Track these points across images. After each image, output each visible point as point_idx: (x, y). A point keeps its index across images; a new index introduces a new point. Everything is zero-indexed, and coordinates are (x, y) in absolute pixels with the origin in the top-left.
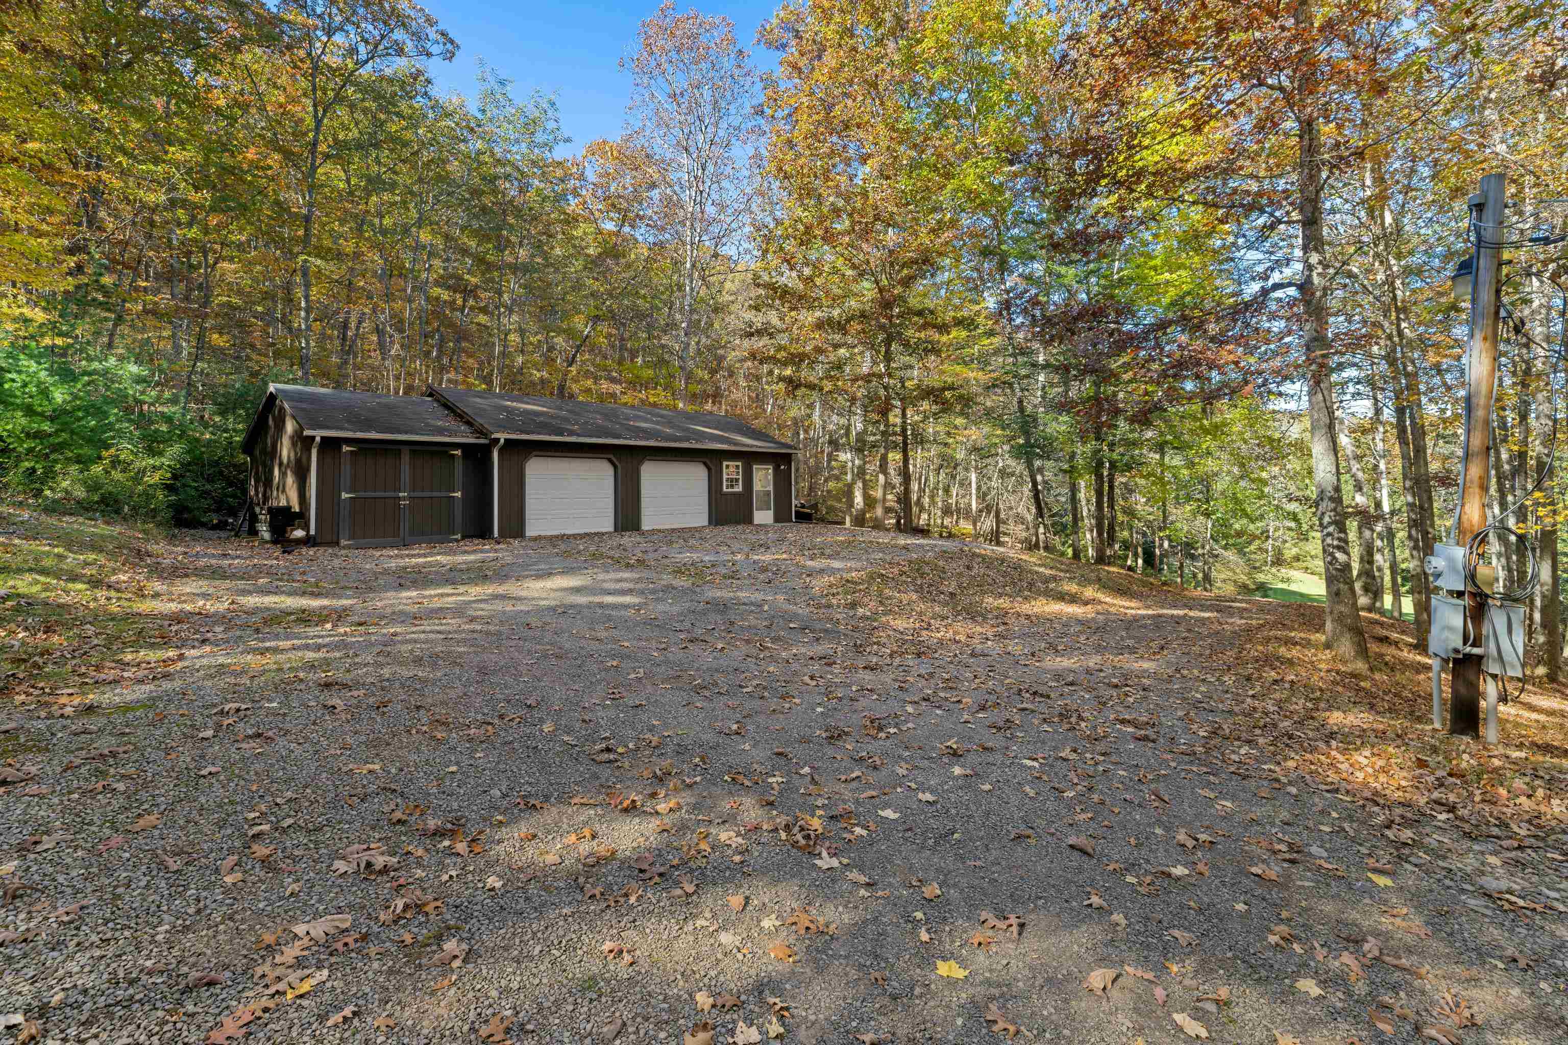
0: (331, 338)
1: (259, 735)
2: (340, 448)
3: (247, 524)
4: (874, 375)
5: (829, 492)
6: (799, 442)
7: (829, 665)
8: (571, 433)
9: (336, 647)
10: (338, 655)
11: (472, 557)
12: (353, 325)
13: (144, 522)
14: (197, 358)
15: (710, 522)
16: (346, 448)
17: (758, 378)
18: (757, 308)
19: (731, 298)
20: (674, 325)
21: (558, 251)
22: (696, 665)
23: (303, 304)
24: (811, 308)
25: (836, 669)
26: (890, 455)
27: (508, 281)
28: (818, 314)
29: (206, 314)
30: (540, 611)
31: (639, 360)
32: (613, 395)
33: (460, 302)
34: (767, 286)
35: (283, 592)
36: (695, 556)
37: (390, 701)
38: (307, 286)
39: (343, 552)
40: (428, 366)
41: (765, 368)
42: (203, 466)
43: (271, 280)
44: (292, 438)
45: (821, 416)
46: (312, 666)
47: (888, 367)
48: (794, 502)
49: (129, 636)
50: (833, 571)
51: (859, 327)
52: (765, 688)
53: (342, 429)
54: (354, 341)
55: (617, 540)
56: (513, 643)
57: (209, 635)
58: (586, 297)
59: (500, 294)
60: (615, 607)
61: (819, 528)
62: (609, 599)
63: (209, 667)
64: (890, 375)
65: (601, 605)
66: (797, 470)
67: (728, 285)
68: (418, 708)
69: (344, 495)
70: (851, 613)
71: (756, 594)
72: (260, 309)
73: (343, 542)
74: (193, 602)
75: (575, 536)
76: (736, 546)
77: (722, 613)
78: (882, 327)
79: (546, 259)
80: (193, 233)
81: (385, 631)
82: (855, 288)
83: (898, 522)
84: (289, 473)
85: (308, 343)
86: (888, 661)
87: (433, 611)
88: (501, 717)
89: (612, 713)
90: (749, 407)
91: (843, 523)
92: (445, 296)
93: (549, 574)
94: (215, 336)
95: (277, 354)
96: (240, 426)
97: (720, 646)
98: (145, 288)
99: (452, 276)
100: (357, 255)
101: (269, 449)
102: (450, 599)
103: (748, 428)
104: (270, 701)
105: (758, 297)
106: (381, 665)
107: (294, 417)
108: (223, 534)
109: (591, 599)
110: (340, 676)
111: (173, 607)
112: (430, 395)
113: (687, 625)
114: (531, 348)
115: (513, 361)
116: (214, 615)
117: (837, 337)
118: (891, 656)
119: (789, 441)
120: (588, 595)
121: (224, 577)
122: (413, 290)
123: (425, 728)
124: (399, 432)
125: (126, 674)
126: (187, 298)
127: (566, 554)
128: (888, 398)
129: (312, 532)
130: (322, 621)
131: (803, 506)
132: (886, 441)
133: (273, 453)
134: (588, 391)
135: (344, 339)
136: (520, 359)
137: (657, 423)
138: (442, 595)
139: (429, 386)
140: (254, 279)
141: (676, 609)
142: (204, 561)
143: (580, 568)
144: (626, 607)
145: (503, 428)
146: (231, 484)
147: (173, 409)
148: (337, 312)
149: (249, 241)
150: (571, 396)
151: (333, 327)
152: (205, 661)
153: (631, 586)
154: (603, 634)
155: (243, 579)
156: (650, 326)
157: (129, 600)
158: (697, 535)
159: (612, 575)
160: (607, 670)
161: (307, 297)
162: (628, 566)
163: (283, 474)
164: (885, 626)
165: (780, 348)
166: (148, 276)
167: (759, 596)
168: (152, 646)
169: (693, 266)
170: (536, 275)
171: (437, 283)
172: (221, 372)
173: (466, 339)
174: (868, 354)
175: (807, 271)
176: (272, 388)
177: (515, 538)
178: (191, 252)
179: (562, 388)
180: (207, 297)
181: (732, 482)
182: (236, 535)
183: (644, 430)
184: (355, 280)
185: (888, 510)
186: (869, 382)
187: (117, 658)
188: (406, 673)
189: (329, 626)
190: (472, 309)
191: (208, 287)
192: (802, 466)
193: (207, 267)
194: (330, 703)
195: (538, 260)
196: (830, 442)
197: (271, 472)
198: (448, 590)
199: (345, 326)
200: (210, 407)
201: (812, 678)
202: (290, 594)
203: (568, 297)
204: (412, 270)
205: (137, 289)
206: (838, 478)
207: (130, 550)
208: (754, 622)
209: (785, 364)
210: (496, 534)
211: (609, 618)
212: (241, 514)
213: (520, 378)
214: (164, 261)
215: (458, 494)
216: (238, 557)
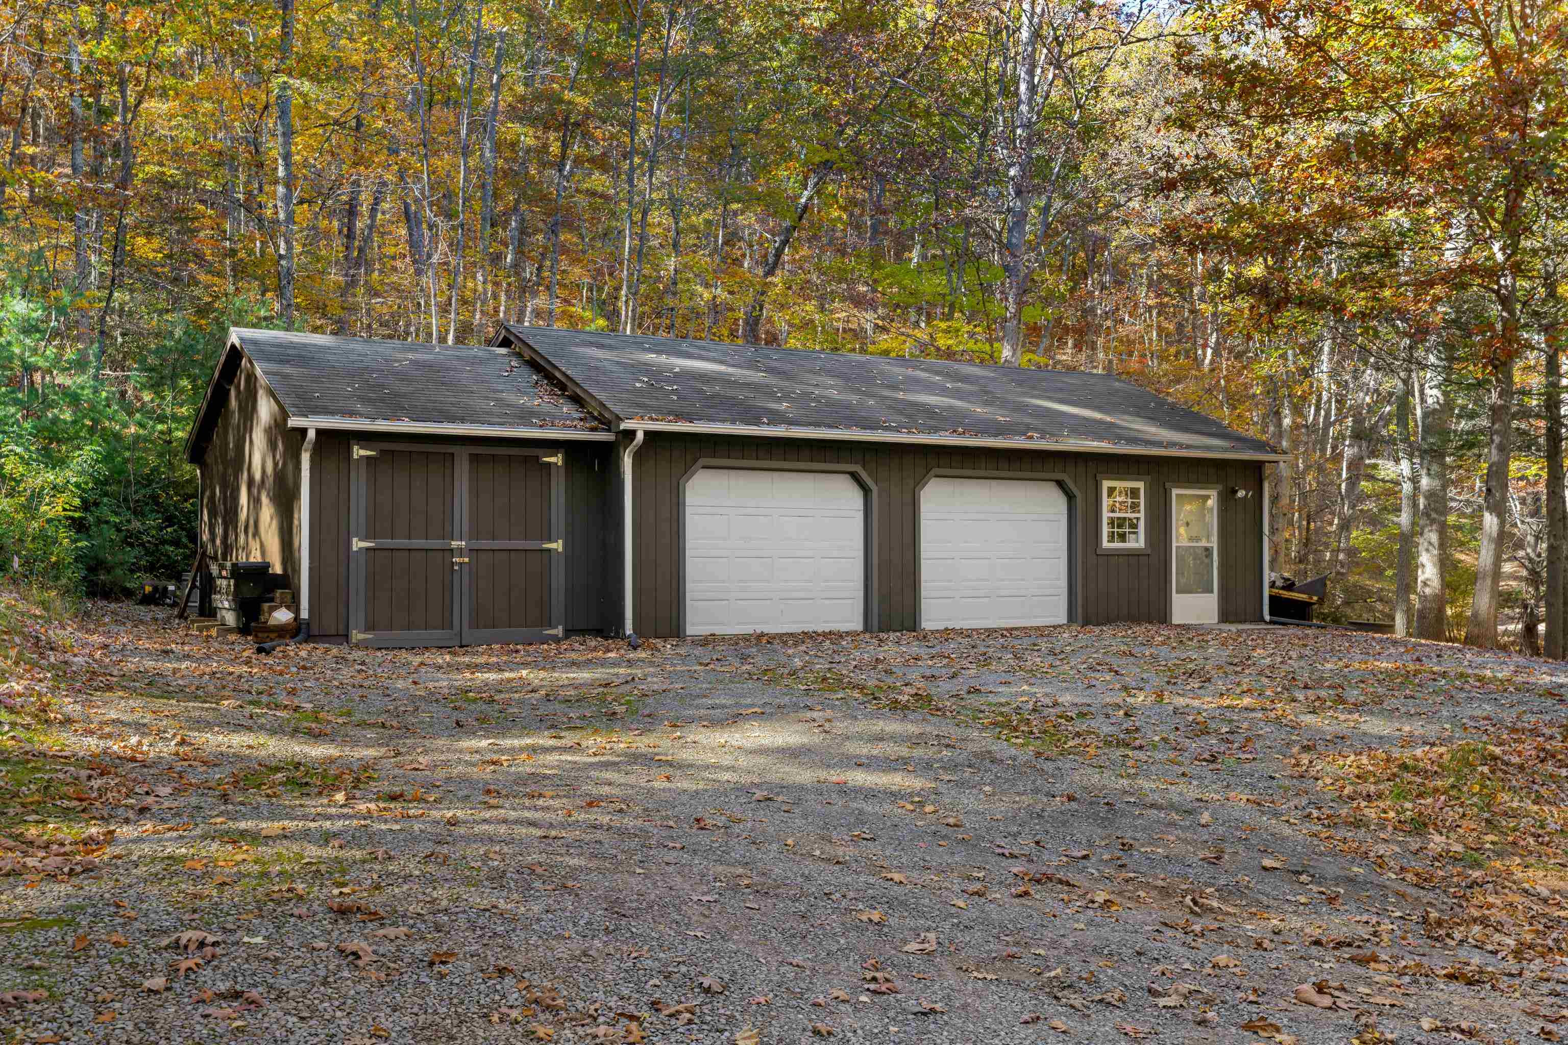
0: (327, 234)
1: (237, 995)
2: (349, 452)
3: (197, 592)
4: (1474, 269)
5: (1352, 552)
6: (1280, 434)
7: (1363, 961)
8: (777, 418)
9: (350, 840)
10: (358, 854)
11: (585, 675)
12: (364, 209)
13: (43, 587)
14: (114, 283)
15: (1071, 617)
16: (358, 452)
17: (1183, 286)
18: (1185, 124)
19: (1120, 104)
20: (994, 175)
21: (747, 26)
22: (1049, 934)
23: (281, 172)
24: (1317, 114)
25: (1380, 974)
26: (1514, 466)
27: (647, 100)
28: (1333, 128)
29: (126, 201)
30: (722, 792)
31: (915, 255)
32: (857, 334)
33: (555, 148)
34: (1208, 69)
35: (262, 727)
36: (1039, 691)
37: (450, 954)
38: (289, 134)
39: (357, 654)
40: (497, 284)
41: (1200, 263)
42: (128, 484)
43: (227, 127)
44: (268, 431)
45: (1334, 374)
46: (314, 873)
47: (1512, 248)
48: (1268, 576)
49: (30, 792)
50: (1368, 744)
51: (1439, 154)
52: (1208, 1002)
53: (352, 414)
54: (367, 240)
55: (869, 651)
56: (671, 856)
57: (150, 799)
58: (801, 121)
59: (633, 130)
60: (870, 794)
61: (1326, 638)
62: (859, 778)
63: (153, 860)
64: (1518, 270)
65: (843, 789)
66: (1275, 499)
67: (1114, 74)
68: (502, 972)
69: (357, 544)
70: (1415, 843)
71: (1182, 787)
72: (210, 185)
73: (357, 636)
74: (121, 737)
75: (785, 639)
76: (1131, 672)
77: (1104, 822)
78: (1498, 150)
79: (721, 46)
80: (105, 48)
81: (435, 814)
82: (1426, 57)
83: (1530, 630)
84: (265, 500)
85: (290, 248)
86: (1512, 965)
87: (521, 780)
88: (655, 1006)
89: (873, 1022)
90: (1163, 358)
91: (1390, 628)
92: (528, 138)
93: (735, 719)
94: (141, 240)
95: (240, 271)
96: (184, 411)
97: (1100, 897)
98: (33, 158)
99: (538, 97)
100: (373, 66)
101: (231, 454)
102: (552, 758)
103: (1161, 403)
104: (250, 932)
105: (1191, 94)
106: (433, 882)
107: (271, 393)
108: (161, 613)
109: (823, 774)
110: (363, 897)
111: (93, 743)
112: (506, 343)
113: (1026, 843)
114: (690, 239)
115: (656, 268)
116: (154, 764)
117: (1381, 181)
118: (1517, 954)
119: (1253, 432)
120: (813, 765)
121: (167, 694)
122: (470, 132)
123: (514, 1014)
124: (452, 419)
125: (31, 862)
126: (95, 173)
127: (769, 677)
128: (1511, 326)
129: (304, 614)
130: (328, 787)
131: (1289, 586)
132: (1504, 433)
133: (238, 461)
134: (807, 325)
135: (350, 236)
136: (672, 263)
137: (957, 394)
138: (534, 750)
139: (499, 324)
140: (201, 129)
141: (1001, 808)
142: (132, 664)
143: (796, 708)
144: (894, 796)
145: (644, 409)
146: (170, 520)
147: (80, 380)
148: (337, 184)
149: (191, 55)
150: (773, 339)
151: (331, 214)
152: (146, 849)
153: (904, 751)
154: (847, 852)
155: (196, 698)
156: (939, 180)
157: (27, 727)
158: (1044, 646)
159: (860, 726)
160: (860, 928)
161: (287, 157)
162: (895, 706)
163: (255, 502)
164: (1501, 881)
165: (1239, 213)
166: (36, 134)
167: (1189, 792)
168: (66, 814)
169: (1036, 35)
170: (702, 83)
171: (514, 114)
172: (152, 309)
173: (570, 227)
174: (1460, 217)
175: (1307, 27)
176: (235, 336)
177: (665, 638)
178: (100, 86)
179: (753, 323)
180: (127, 168)
181: (1122, 528)
182: (181, 616)
183: (928, 411)
184: (367, 118)
185: (1507, 599)
186: (1464, 286)
187: (17, 831)
188: (477, 899)
189: (340, 797)
190: (578, 161)
191: (128, 148)
192: (1286, 490)
193: (126, 109)
194: (351, 947)
195: (709, 50)
196: (1358, 435)
197: (235, 498)
198: (545, 740)
199: (352, 211)
200: (136, 375)
201: (1320, 989)
202: (273, 732)
203: (767, 125)
204: (468, 91)
205: (19, 159)
206: (1374, 521)
207: (25, 637)
208: (1178, 849)
209: (1247, 251)
210: (629, 629)
211: (861, 818)
212: (188, 576)
213: (669, 301)
214: (61, 105)
215: (557, 546)
216: (187, 657)
